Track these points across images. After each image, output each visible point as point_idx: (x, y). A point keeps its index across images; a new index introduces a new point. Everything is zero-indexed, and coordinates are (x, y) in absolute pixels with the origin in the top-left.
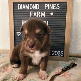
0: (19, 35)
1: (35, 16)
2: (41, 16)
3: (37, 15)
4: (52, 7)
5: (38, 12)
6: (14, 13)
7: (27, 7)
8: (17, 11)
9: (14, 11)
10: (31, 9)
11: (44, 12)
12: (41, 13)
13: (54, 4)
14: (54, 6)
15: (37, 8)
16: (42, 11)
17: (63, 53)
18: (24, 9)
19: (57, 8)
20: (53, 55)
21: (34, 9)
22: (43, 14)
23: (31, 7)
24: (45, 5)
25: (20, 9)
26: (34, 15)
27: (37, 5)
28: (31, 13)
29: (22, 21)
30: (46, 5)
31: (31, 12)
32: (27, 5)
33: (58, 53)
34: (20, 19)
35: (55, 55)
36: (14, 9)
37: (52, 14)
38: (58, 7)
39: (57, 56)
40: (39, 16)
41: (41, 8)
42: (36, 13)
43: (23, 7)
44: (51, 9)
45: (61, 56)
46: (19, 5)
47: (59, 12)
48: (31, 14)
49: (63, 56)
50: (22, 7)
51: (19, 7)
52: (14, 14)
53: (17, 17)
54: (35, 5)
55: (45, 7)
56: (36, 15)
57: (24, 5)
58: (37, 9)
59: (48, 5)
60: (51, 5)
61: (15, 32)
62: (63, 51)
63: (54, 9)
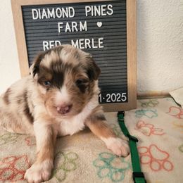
2: (79, 30)
3: (71, 28)
4: (99, 11)
5: (73, 23)
6: (25, 27)
7: (51, 14)
9: (24, 23)
10: (59, 17)
11: (86, 23)
12: (78, 24)
13: (102, 6)
14: (102, 10)
15: (71, 15)
16: (81, 20)
17: (126, 95)
18: (45, 17)
19: (108, 12)
20: (107, 101)
21: (65, 17)
22: (84, 26)
23: (59, 14)
24: (86, 7)
25: (36, 18)
26: (67, 29)
27: (71, 9)
28: (60, 25)
29: (44, 42)
30: (88, 9)
31: (59, 23)
32: (51, 11)
33: (117, 97)
34: (38, 38)
35: (112, 102)
36: (24, 19)
37: (99, 24)
38: (110, 12)
39: (116, 102)
40: (75, 31)
43: (43, 15)
44: (97, 15)
45: (122, 102)
46: (33, 10)
48: (59, 27)
49: (127, 101)
50: (41, 15)
51: (35, 15)
52: (25, 30)
53: (32, 35)
54: (65, 10)
55: (87, 11)
56: (69, 28)
57: (44, 10)
59: (91, 8)
60: (98, 8)
62: (126, 91)
63: (103, 14)
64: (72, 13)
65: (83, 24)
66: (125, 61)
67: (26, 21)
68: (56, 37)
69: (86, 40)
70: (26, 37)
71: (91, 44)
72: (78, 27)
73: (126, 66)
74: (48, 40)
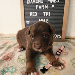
0: (28, 23)
1: (40, 8)
2: (44, 8)
3: (41, 7)
6: (24, 6)
7: (34, 2)
8: (27, 5)
10: (37, 3)
11: (47, 5)
12: (44, 6)
16: (45, 4)
17: (61, 36)
18: (32, 3)
19: (57, 1)
21: (39, 3)
22: (46, 7)
23: (37, 2)
25: (28, 3)
31: (37, 5)
33: (57, 36)
34: (28, 11)
35: (55, 38)
36: (24, 3)
37: (53, 6)
39: (56, 38)
40: (43, 8)
41: (45, 2)
42: (41, 6)
43: (31, 2)
44: (52, 2)
45: (59, 38)
47: (59, 4)
48: (37, 7)
49: (61, 38)
51: (28, 2)
52: (24, 8)
53: (26, 10)
55: (48, 1)
58: (41, 3)
61: (25, 21)
62: (61, 34)
63: (55, 2)
64: (42, 1)
65: (46, 6)
66: (62, 22)
67: (25, 4)
68: (35, 11)
69: (47, 12)
70: (24, 10)
71: (49, 14)
72: (44, 7)
73: (62, 24)
74: (32, 12)
